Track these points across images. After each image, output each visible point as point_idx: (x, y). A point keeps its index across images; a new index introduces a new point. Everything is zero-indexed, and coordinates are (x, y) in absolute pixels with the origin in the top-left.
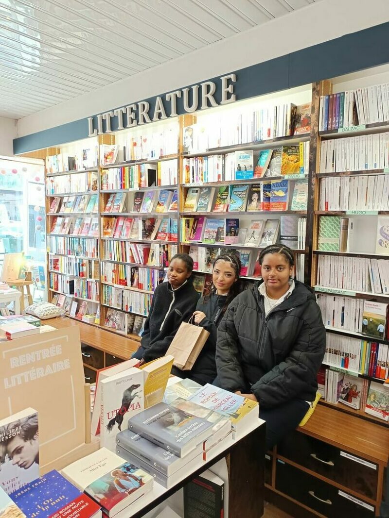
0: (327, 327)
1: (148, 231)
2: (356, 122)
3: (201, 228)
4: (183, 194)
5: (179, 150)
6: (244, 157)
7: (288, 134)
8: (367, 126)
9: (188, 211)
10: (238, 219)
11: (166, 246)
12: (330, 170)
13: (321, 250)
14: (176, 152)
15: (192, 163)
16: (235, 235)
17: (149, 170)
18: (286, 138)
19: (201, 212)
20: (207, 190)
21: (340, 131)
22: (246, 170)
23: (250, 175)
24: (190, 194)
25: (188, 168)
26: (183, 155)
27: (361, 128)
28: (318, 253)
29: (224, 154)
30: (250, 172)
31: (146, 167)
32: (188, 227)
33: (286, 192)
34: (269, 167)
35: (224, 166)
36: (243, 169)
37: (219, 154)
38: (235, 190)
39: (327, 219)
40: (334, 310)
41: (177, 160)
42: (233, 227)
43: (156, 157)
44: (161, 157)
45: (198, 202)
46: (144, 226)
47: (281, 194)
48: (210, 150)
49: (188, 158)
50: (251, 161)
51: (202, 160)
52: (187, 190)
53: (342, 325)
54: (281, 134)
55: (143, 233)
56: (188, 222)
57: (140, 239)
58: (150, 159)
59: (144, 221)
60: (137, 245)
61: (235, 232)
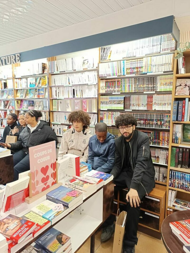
0: (57, 135)
1: (5, 106)
2: (57, 70)
3: (22, 104)
4: (16, 92)
5: (13, 76)
6: (32, 80)
7: (42, 73)
8: (60, 72)
9: (17, 98)
10: (33, 101)
11: (11, 111)
12: (54, 85)
13: (53, 110)
14: (12, 77)
15: (17, 80)
16: (32, 106)
17: (4, 83)
18: (41, 74)
19: (21, 98)
20: (23, 90)
21: (54, 73)
22: (33, 84)
23: (34, 86)
24: (18, 92)
25: (16, 82)
26: (14, 78)
27: (59, 72)
28: (53, 112)
29: (27, 78)
30: (34, 85)
31: (3, 82)
32: (18, 104)
33: (43, 92)
34: (39, 83)
35: (27, 82)
36: (32, 84)
37: (25, 78)
38: (31, 90)
39: (55, 101)
40: (58, 130)
41: (12, 79)
42: (31, 103)
43: (6, 78)
44: (8, 78)
45: (20, 95)
46: (4, 104)
47: (42, 92)
48: (22, 77)
49: (16, 79)
50: (34, 81)
51: (20, 80)
52: (17, 90)
53: (60, 134)
54: (40, 73)
55: (4, 106)
56: (18, 102)
57: (3, 109)
58: (4, 79)
59: (4, 102)
60: (2, 111)
61: (32, 105)
